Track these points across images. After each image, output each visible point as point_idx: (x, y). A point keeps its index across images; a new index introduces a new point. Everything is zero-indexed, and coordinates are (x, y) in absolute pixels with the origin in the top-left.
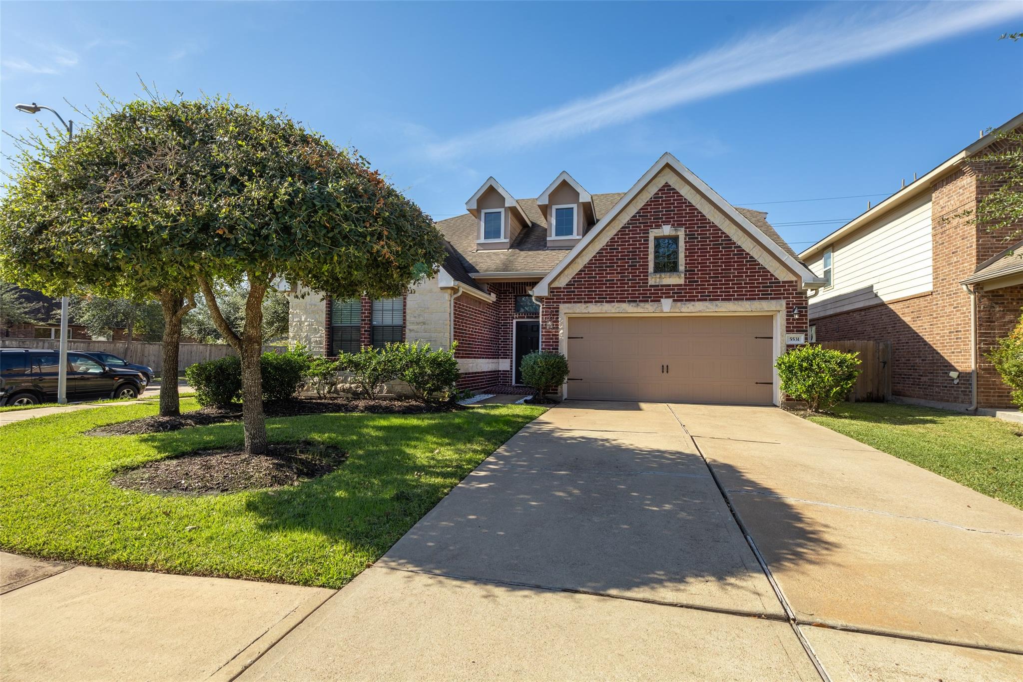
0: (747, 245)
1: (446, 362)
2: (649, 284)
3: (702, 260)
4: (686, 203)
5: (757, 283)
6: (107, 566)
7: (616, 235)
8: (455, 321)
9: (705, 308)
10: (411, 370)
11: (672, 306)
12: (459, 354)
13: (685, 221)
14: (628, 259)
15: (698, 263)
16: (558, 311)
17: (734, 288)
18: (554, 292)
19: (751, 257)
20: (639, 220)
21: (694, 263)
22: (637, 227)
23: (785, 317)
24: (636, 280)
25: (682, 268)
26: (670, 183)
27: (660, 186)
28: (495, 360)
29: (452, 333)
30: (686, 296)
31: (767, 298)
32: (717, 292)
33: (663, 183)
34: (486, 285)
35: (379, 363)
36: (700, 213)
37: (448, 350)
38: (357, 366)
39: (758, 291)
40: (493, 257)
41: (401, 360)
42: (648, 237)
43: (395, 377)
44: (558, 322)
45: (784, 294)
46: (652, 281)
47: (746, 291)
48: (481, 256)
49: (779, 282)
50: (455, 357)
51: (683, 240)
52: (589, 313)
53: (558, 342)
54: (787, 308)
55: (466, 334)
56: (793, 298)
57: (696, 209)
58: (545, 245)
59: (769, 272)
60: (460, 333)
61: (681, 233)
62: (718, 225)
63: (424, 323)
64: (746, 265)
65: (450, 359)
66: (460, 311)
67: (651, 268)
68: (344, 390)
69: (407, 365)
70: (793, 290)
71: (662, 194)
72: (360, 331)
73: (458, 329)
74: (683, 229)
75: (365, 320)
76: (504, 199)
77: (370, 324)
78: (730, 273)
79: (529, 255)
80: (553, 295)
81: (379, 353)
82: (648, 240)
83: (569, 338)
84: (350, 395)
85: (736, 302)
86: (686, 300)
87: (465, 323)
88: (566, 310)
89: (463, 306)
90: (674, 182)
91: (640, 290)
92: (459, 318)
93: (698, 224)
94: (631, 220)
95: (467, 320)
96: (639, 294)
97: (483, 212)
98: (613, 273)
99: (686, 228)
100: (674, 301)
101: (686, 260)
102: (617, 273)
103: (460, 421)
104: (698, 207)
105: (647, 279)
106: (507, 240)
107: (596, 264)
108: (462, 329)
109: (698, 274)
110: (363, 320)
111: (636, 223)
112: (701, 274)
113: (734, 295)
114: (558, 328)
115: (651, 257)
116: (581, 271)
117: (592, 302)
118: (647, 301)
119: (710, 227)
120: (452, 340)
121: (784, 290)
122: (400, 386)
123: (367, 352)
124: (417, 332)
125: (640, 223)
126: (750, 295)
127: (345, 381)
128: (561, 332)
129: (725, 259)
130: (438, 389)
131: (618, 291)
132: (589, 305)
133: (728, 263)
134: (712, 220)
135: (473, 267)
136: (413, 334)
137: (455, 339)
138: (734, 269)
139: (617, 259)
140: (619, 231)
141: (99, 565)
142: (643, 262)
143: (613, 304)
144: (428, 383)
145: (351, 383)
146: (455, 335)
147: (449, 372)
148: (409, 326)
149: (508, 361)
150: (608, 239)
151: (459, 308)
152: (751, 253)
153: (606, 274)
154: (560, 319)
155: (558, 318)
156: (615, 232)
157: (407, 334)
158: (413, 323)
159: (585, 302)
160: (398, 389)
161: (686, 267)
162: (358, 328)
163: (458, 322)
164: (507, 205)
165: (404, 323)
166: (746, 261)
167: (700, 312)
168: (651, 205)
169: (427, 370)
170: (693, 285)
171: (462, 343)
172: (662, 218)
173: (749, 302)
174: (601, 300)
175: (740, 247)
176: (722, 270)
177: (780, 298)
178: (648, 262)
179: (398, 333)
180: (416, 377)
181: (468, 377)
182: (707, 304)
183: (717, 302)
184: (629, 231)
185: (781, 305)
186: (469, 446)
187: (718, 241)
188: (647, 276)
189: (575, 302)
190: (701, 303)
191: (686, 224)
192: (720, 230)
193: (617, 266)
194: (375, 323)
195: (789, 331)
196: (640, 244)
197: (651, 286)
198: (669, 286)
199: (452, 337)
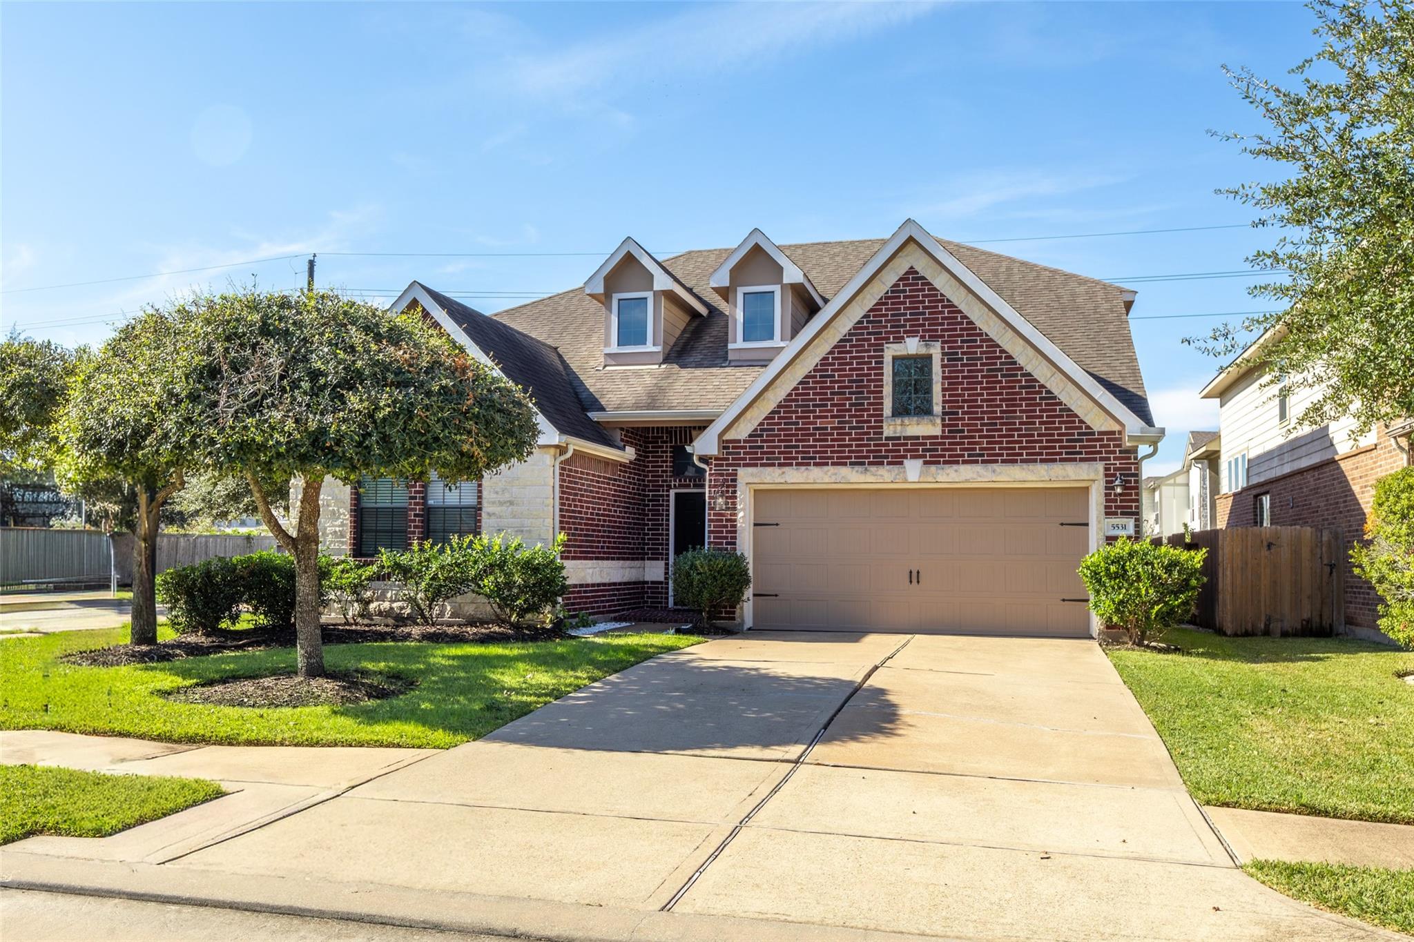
0: (1041, 373)
1: (546, 566)
2: (885, 435)
3: (969, 395)
4: (942, 301)
5: (1059, 435)
6: (239, 744)
7: (831, 352)
8: (561, 498)
9: (975, 476)
10: (492, 578)
11: (921, 473)
12: (569, 552)
13: (942, 330)
14: (850, 393)
15: (964, 401)
16: (735, 480)
17: (1021, 442)
18: (728, 448)
19: (1049, 392)
20: (867, 328)
21: (957, 401)
22: (864, 340)
23: (1103, 491)
24: (862, 428)
25: (937, 409)
26: (918, 268)
27: (902, 272)
28: (637, 563)
29: (557, 519)
30: (944, 456)
31: (1074, 460)
32: (994, 449)
33: (906, 268)
34: (619, 432)
35: (442, 567)
36: (966, 317)
37: (551, 547)
38: (405, 572)
39: (1060, 447)
40: (632, 381)
41: (475, 562)
42: (882, 357)
43: (466, 590)
44: (736, 498)
45: (1101, 452)
46: (889, 430)
47: (1040, 448)
48: (611, 377)
49: (1093, 434)
50: (562, 558)
51: (940, 363)
52: (786, 483)
53: (735, 532)
54: (1106, 476)
55: (582, 518)
56: (1115, 459)
57: (960, 312)
58: (725, 358)
59: (1077, 416)
60: (570, 517)
61: (936, 351)
62: (995, 338)
63: (511, 503)
64: (1040, 405)
65: (552, 562)
66: (570, 482)
67: (887, 410)
68: (380, 613)
69: (485, 571)
70: (1115, 446)
71: (904, 285)
72: (407, 515)
73: (567, 511)
74: (938, 344)
75: (415, 498)
76: (652, 276)
77: (423, 504)
78: (1015, 418)
79: (695, 378)
80: (728, 454)
81: (442, 551)
82: (882, 363)
83: (755, 525)
84: (390, 621)
85: (1025, 465)
86: (945, 462)
87: (580, 501)
88: (749, 478)
89: (576, 472)
90: (923, 266)
91: (869, 445)
92: (570, 494)
93: (962, 336)
94: (855, 328)
95: (582, 496)
96: (868, 451)
97: (616, 297)
98: (826, 417)
99: (943, 342)
100: (926, 463)
101: (944, 396)
102: (832, 417)
103: (564, 650)
104: (962, 307)
105: (881, 427)
106: (658, 349)
107: (797, 400)
108: (574, 512)
109: (963, 419)
110: (411, 498)
111: (863, 334)
112: (969, 419)
113: (1021, 454)
114: (735, 509)
115: (888, 390)
116: (773, 412)
117: (791, 465)
118: (882, 463)
119: (982, 341)
120: (557, 530)
121: (1101, 446)
122: (472, 604)
123: (422, 550)
124: (500, 517)
125: (869, 334)
126: (1047, 454)
127: (382, 598)
128: (741, 514)
129: (1007, 394)
130: (534, 608)
131: (833, 446)
132: (786, 469)
133: (1011, 401)
134: (985, 329)
135: (597, 400)
136: (493, 521)
137: (562, 528)
138: (1021, 411)
139: (832, 394)
140: (835, 347)
141: (230, 744)
142: (874, 398)
143: (826, 468)
144: (517, 598)
145: (392, 601)
146: (561, 522)
147: (551, 582)
148: (487, 508)
149: (662, 563)
150: (817, 360)
151: (568, 476)
152: (1048, 385)
153: (815, 417)
154: (738, 494)
155: (735, 492)
156: (828, 348)
157: (483, 521)
158: (494, 503)
159: (780, 465)
160: (470, 610)
161: (944, 408)
162: (404, 511)
163: (568, 499)
164: (657, 287)
165: (480, 503)
166: (1041, 399)
167: (967, 481)
168: (886, 304)
169: (516, 578)
170: (955, 437)
171: (573, 535)
172: (904, 326)
173: (1045, 466)
174: (806, 461)
175: (1029, 375)
176: (1002, 412)
177: (1095, 460)
178: (882, 398)
179: (470, 520)
180: (499, 589)
181: (585, 592)
182: (978, 468)
183: (995, 466)
184: (851, 346)
185: (1096, 471)
186: (571, 673)
187: (995, 364)
188: (882, 421)
189: (762, 465)
190: (968, 467)
191: (943, 336)
192: (998, 346)
193: (832, 405)
194: (431, 502)
195: (1109, 513)
196: (869, 369)
197: (887, 439)
198: (917, 438)
199: (557, 525)
